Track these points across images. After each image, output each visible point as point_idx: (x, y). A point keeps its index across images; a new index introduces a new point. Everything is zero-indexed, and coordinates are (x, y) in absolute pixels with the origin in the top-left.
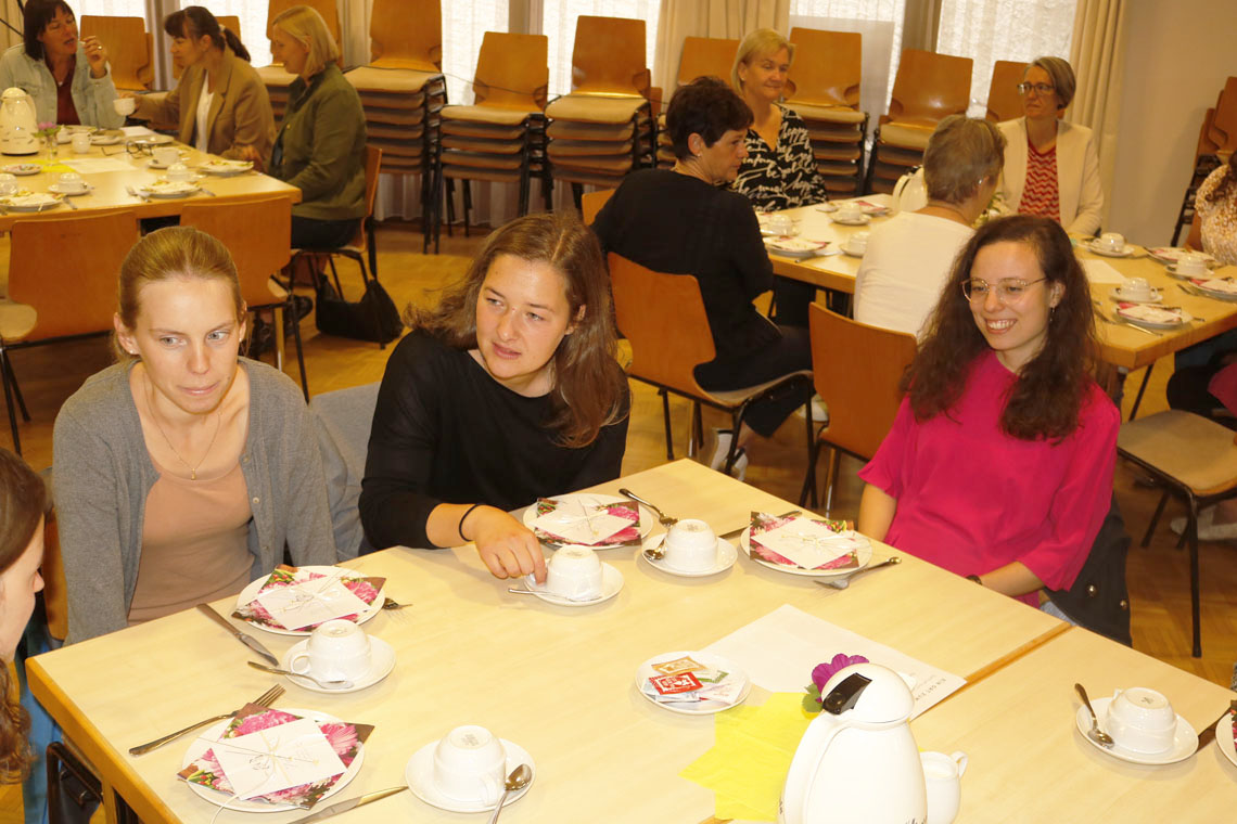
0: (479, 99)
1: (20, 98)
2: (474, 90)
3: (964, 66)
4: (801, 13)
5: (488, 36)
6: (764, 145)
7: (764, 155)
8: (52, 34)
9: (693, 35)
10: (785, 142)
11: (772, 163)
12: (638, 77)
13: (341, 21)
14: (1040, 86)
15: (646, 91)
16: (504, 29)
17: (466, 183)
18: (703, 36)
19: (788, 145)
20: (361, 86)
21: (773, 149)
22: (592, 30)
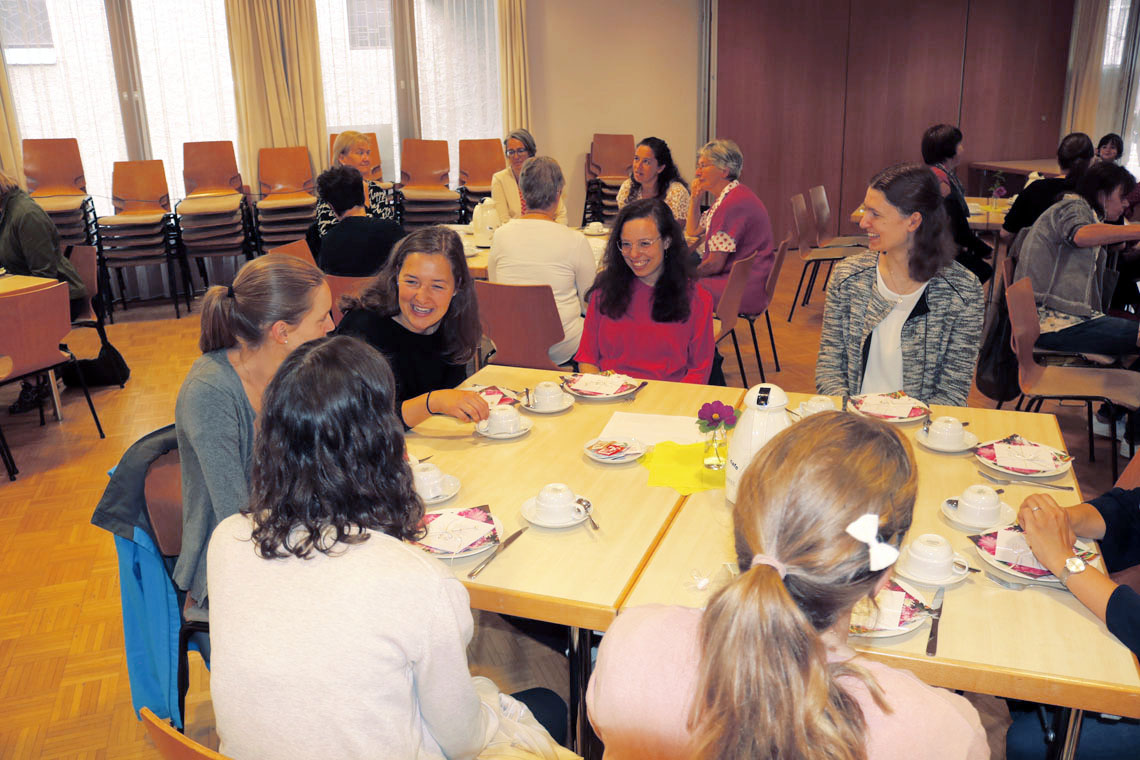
0: (118, 210)
2: (114, 204)
3: (442, 146)
4: (332, 125)
5: (117, 165)
9: (263, 147)
12: (233, 181)
14: (519, 150)
15: (240, 189)
16: (125, 158)
17: (119, 270)
18: (270, 146)
20: (49, 210)
22: (194, 152)
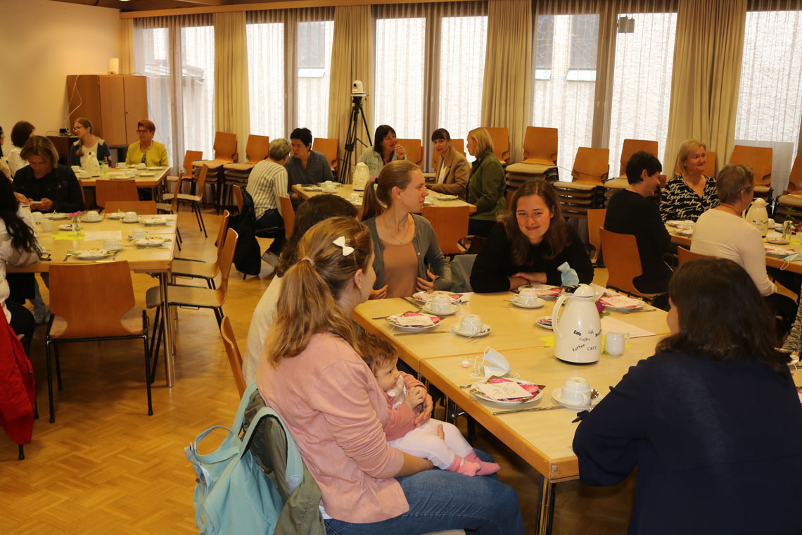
0: (574, 180)
1: (363, 167)
2: (572, 175)
5: (580, 149)
6: (696, 195)
7: (695, 200)
8: (386, 142)
10: (707, 194)
11: (700, 204)
13: (511, 141)
19: (709, 195)
21: (701, 197)
22: (630, 146)
